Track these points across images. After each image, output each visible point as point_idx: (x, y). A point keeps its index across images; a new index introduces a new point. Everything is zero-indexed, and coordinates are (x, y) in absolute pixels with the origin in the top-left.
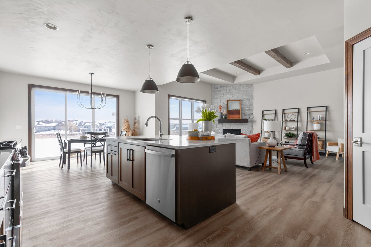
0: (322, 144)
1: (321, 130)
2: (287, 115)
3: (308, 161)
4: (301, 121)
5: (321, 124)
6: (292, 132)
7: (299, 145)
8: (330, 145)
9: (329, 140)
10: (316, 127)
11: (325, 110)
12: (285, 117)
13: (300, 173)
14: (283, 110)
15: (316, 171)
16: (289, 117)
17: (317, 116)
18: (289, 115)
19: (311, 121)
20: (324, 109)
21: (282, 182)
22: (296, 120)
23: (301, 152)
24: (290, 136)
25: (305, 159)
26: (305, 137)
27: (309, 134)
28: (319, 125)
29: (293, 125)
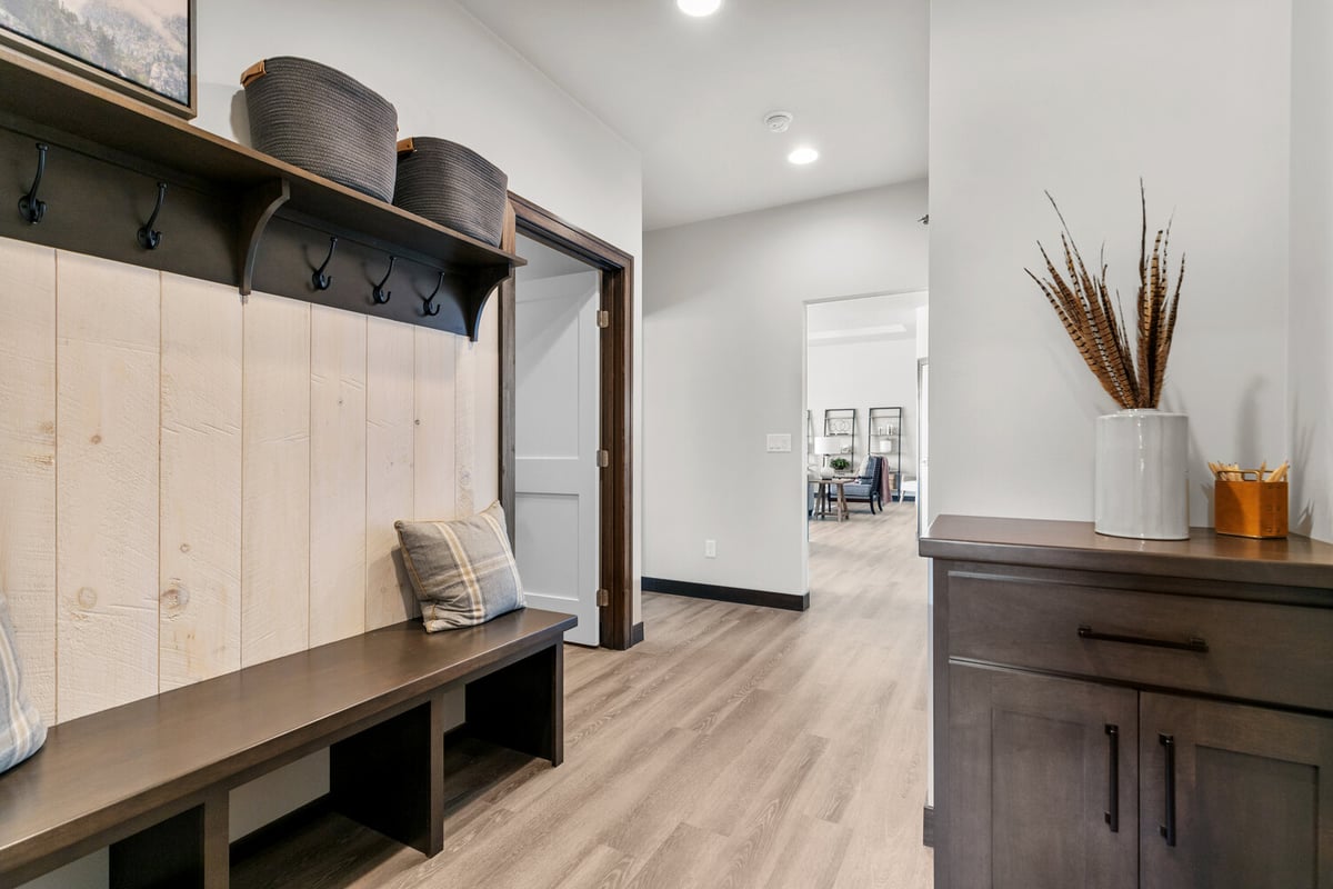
0: (895, 480)
1: (891, 453)
2: (833, 421)
3: (876, 504)
4: (859, 435)
5: (893, 441)
6: (842, 457)
7: (863, 478)
8: (907, 479)
9: (905, 472)
10: (884, 447)
11: (898, 414)
12: (830, 425)
13: (867, 520)
14: (827, 411)
15: (887, 517)
16: (837, 427)
17: (886, 425)
18: (838, 423)
19: (877, 436)
20: (897, 412)
21: (840, 531)
22: (850, 432)
23: (866, 489)
24: (840, 465)
25: (871, 501)
26: (872, 464)
27: (878, 458)
28: (890, 442)
29: (846, 443)
